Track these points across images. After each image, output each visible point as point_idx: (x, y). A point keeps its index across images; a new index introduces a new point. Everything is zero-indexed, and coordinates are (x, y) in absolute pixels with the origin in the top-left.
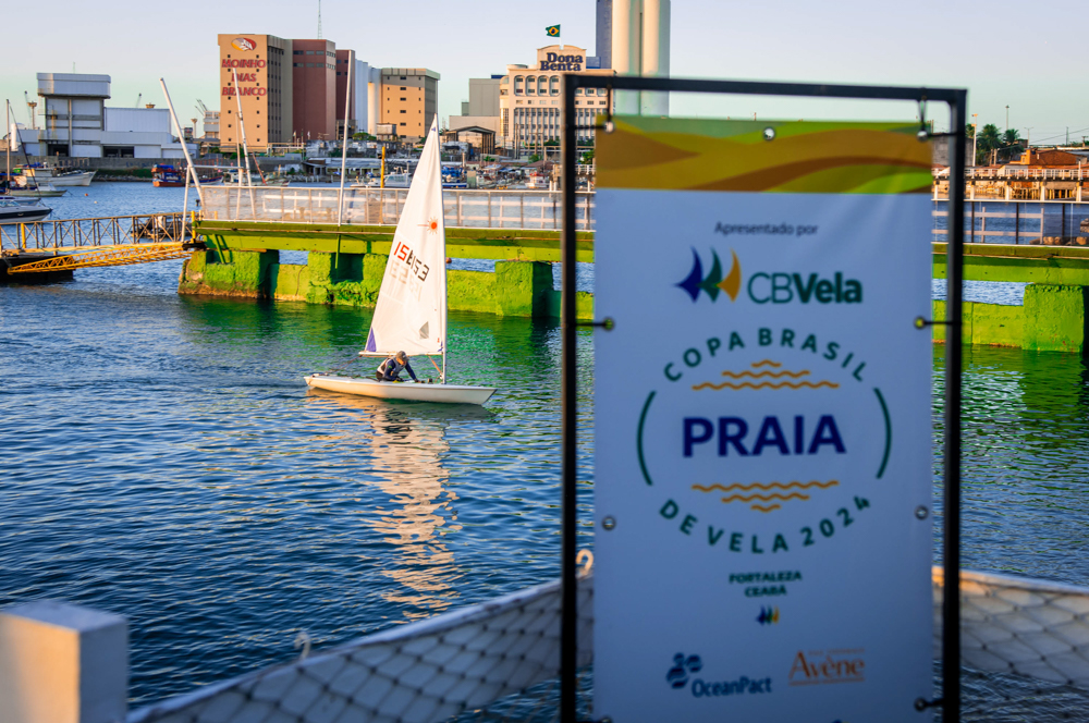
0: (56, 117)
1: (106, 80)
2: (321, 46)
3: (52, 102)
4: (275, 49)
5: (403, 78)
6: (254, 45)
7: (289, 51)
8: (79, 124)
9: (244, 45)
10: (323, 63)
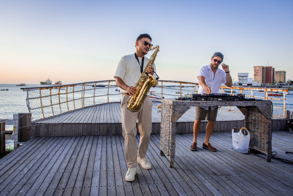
0: (240, 79)
1: (248, 74)
2: (271, 68)
3: (240, 77)
4: (263, 68)
5: (280, 72)
6: (260, 68)
7: (265, 68)
8: (244, 80)
9: (258, 68)
10: (271, 70)
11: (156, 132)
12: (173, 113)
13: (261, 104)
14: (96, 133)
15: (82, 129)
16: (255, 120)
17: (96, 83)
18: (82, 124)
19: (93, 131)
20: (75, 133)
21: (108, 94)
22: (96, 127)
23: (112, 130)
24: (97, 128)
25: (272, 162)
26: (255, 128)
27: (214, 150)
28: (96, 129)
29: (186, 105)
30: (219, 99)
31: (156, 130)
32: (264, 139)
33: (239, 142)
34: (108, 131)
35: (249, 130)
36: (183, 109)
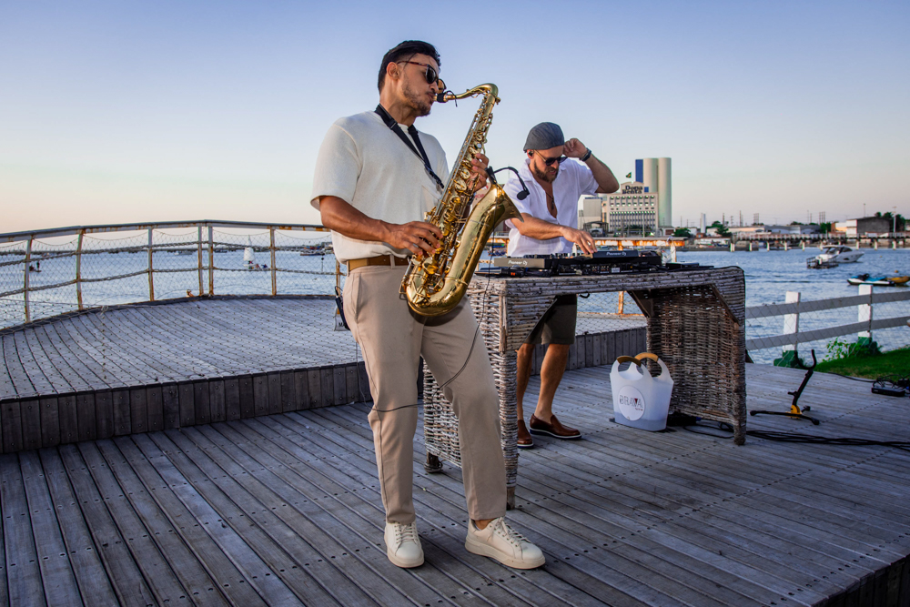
11: (337, 396)
12: (510, 322)
13: (723, 278)
14: (117, 428)
15: (56, 419)
16: (682, 329)
17: (30, 237)
18: (55, 400)
19: (104, 422)
20: (26, 439)
21: (78, 280)
22: (117, 402)
23: (183, 408)
24: (120, 406)
25: (748, 444)
26: (683, 352)
27: (574, 436)
28: (116, 411)
29: (544, 293)
30: (613, 270)
31: (336, 389)
32: (717, 380)
33: (639, 397)
34: (165, 411)
35: (664, 359)
36: (535, 307)
